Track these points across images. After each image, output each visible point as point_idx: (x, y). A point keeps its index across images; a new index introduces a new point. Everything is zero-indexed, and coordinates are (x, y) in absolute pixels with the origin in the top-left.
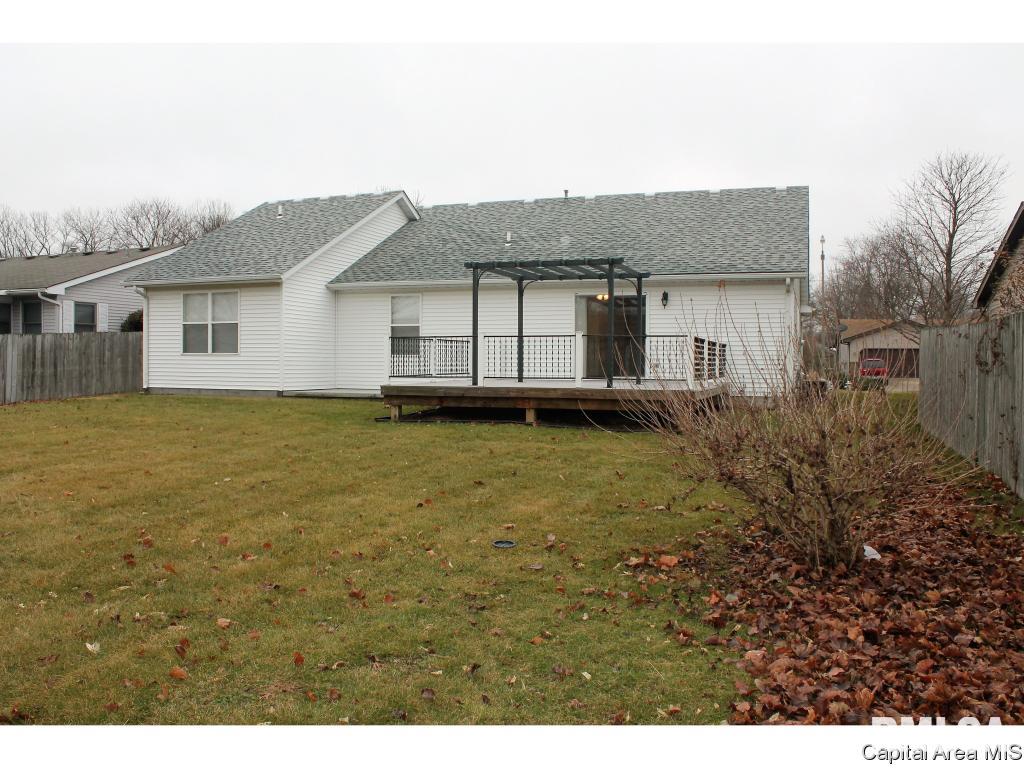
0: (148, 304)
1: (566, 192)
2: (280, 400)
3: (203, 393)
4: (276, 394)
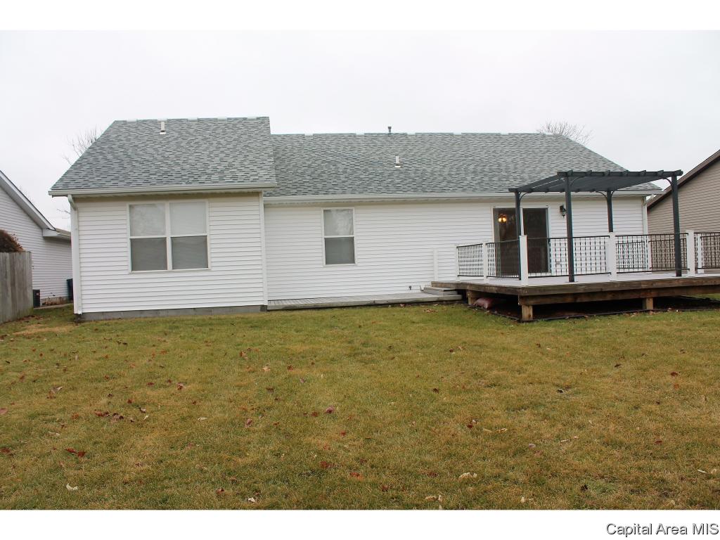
0: (78, 217)
1: (390, 128)
2: (265, 314)
3: (162, 314)
4: (259, 308)
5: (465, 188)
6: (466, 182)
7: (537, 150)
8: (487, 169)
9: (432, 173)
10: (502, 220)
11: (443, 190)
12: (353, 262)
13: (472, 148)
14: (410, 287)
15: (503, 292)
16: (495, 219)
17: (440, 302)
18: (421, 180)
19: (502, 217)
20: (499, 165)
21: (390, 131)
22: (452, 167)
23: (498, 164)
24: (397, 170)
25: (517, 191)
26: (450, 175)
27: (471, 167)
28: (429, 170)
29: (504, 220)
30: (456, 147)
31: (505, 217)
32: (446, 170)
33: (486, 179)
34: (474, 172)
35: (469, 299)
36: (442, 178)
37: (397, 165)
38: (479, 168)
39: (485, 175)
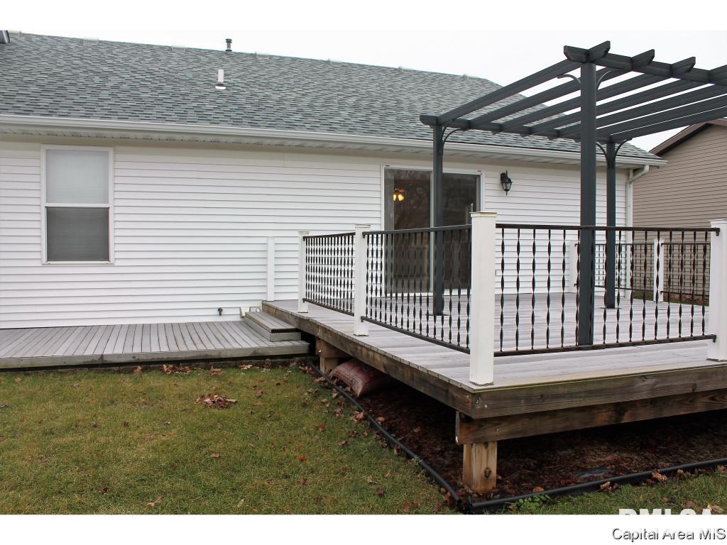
5: (334, 126)
6: (337, 119)
7: (457, 92)
8: (377, 104)
9: (280, 101)
10: (397, 198)
11: (291, 126)
12: (105, 256)
13: (355, 79)
14: (220, 310)
15: (405, 378)
16: (388, 195)
17: (258, 359)
18: (256, 108)
19: (397, 193)
20: (399, 102)
21: (229, 46)
22: (317, 97)
23: (397, 100)
24: (218, 92)
25: (438, 124)
26: (310, 106)
27: (352, 100)
28: (276, 97)
29: (401, 198)
30: (331, 75)
31: (401, 193)
32: (307, 100)
33: (375, 118)
34: (356, 107)
35: (322, 360)
36: (295, 109)
37: (220, 85)
38: (364, 103)
39: (374, 112)
